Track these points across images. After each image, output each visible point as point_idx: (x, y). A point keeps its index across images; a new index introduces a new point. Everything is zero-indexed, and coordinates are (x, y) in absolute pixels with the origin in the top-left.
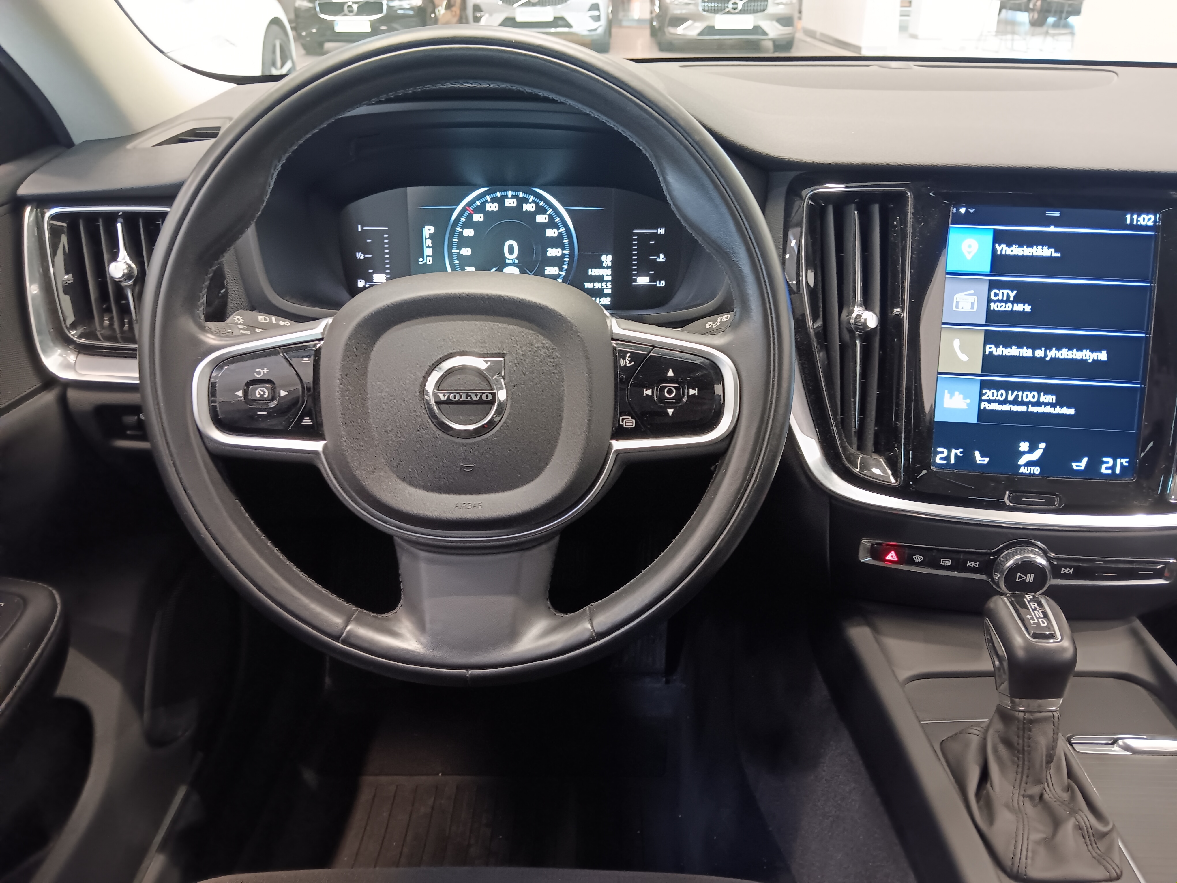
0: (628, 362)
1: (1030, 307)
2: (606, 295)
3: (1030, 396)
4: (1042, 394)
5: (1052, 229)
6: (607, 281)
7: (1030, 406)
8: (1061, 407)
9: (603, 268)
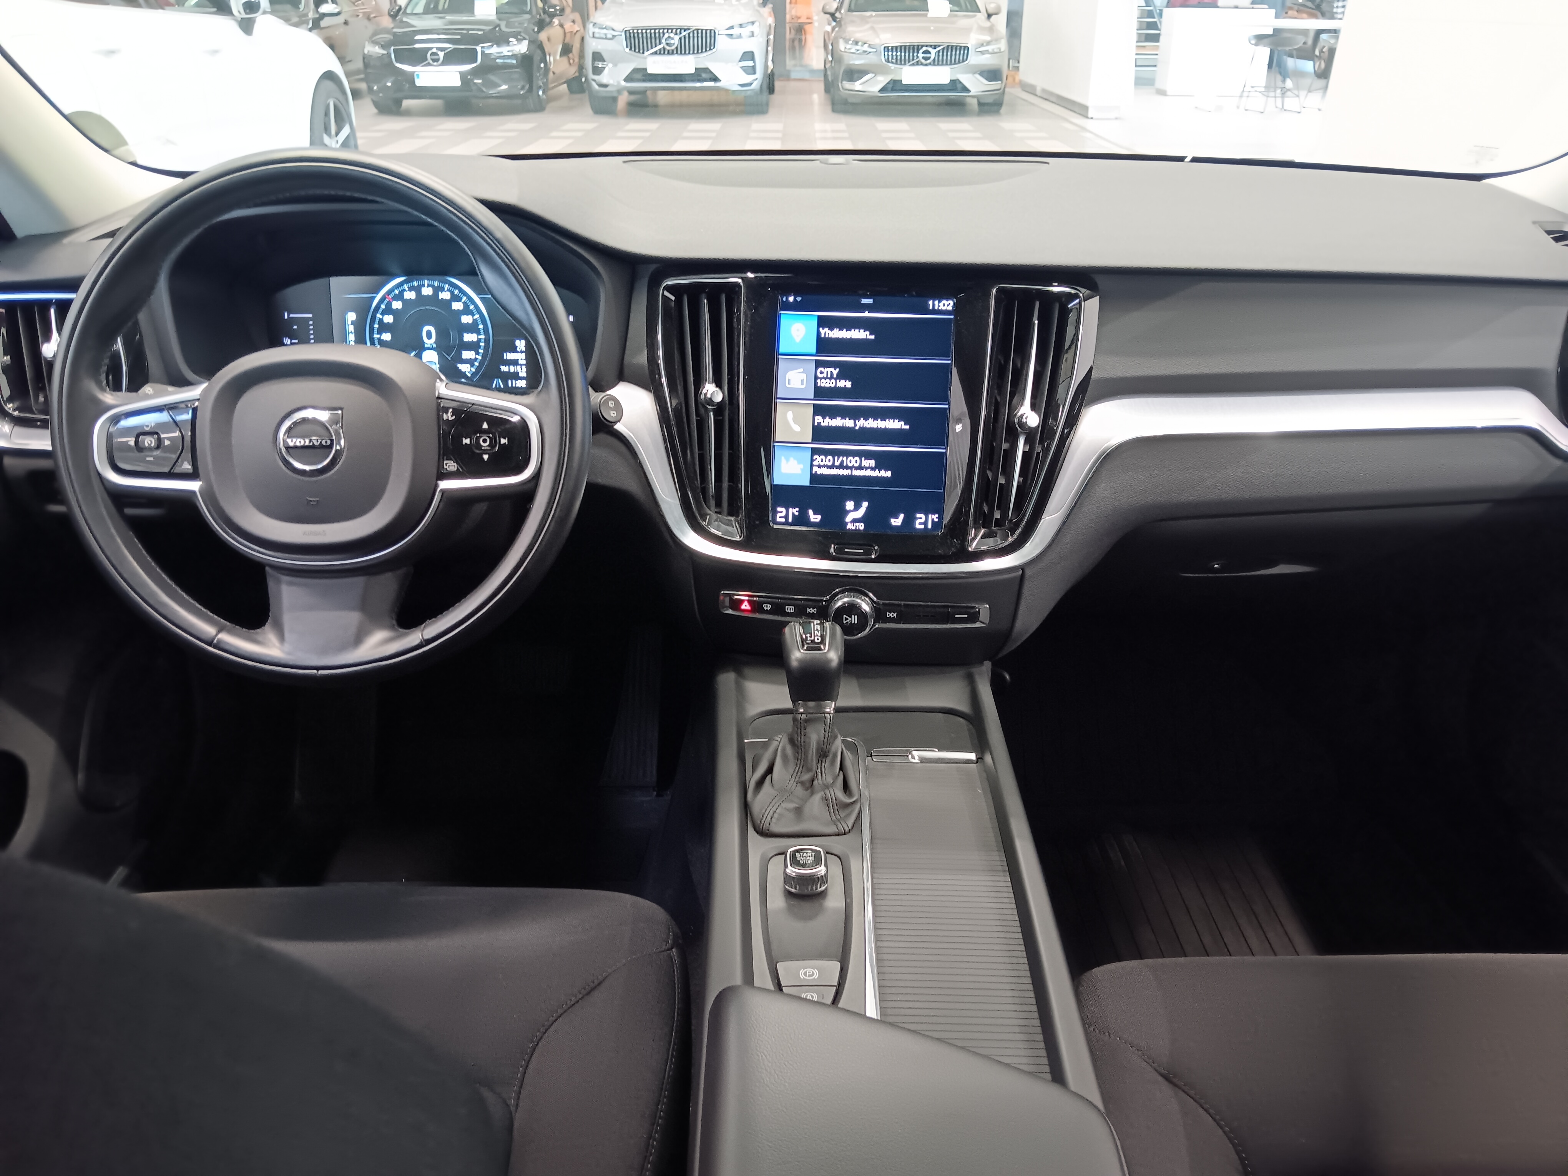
0: (450, 417)
1: (850, 383)
2: (522, 378)
3: (853, 461)
4: (863, 459)
5: (866, 314)
6: (521, 365)
7: (854, 469)
8: (880, 470)
9: (518, 352)
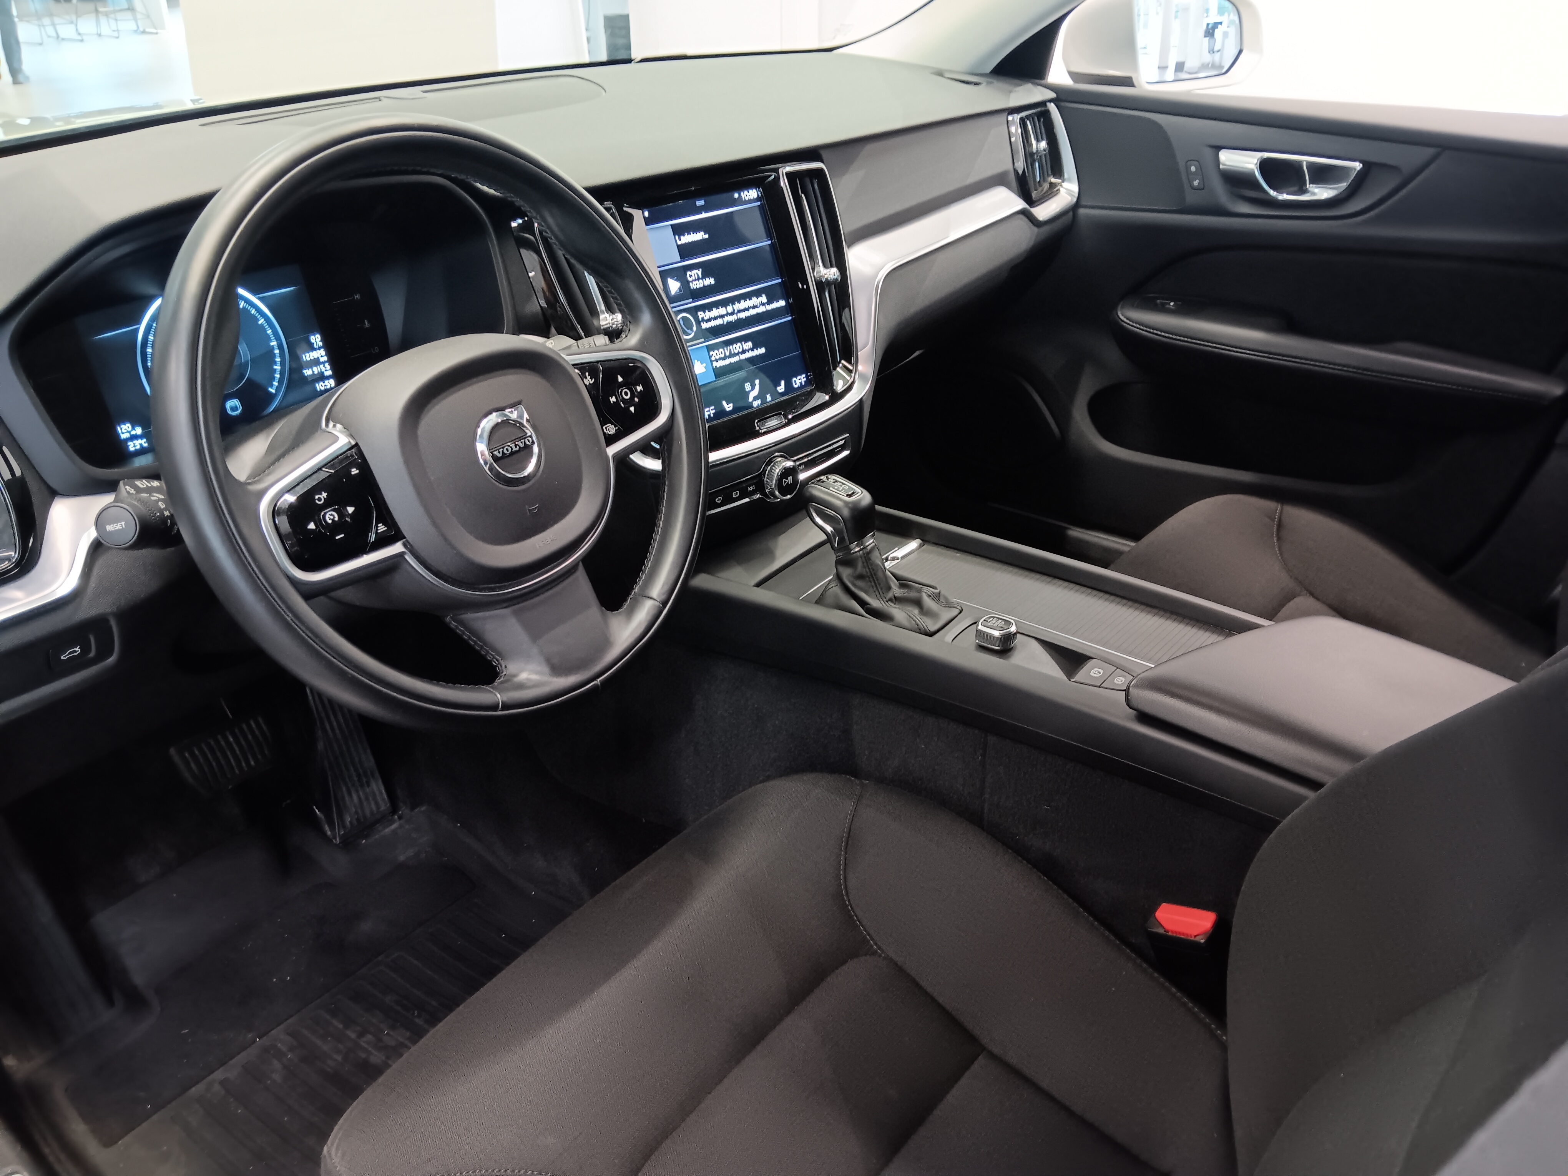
0: (590, 380)
1: (713, 279)
2: (328, 378)
3: (737, 347)
4: (743, 343)
5: (704, 215)
6: (323, 363)
7: (740, 355)
8: (757, 349)
9: (315, 349)
